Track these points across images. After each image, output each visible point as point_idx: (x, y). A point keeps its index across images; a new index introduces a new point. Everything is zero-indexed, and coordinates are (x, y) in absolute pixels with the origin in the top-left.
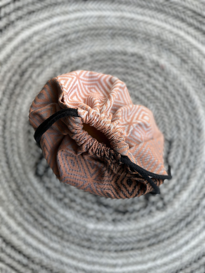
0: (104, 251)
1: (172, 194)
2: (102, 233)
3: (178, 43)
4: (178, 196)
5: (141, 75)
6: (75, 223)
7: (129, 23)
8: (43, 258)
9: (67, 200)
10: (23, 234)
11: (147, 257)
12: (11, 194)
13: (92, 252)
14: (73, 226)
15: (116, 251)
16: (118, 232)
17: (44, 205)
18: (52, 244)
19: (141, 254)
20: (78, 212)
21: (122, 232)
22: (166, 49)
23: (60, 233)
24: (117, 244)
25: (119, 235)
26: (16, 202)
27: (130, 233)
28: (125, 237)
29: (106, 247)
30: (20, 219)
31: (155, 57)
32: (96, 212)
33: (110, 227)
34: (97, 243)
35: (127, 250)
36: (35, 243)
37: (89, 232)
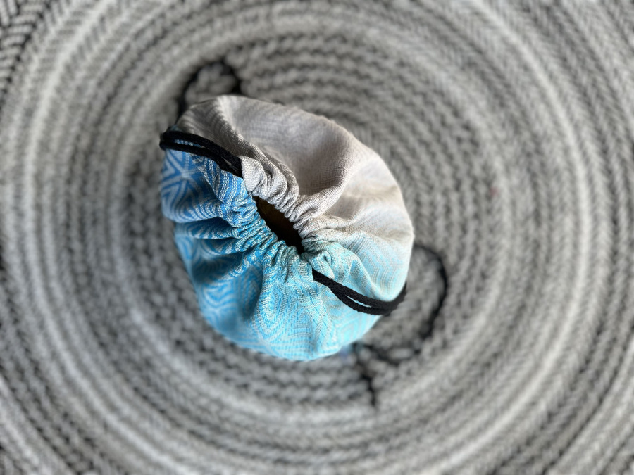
0: (119, 371)
1: (304, 393)
2: (142, 343)
3: (559, 180)
4: (310, 408)
5: (447, 170)
6: (118, 288)
7: (516, 69)
8: (24, 290)
9: (140, 243)
10: (29, 226)
11: (173, 445)
12: (68, 150)
13: (100, 354)
14: (112, 290)
15: (136, 390)
16: (168, 366)
17: (101, 215)
18: (54, 284)
19: (168, 433)
20: (140, 277)
21: (174, 372)
22: (529, 170)
23: (83, 280)
24: (148, 381)
25: (164, 371)
26: (64, 170)
27: (183, 387)
28: (169, 383)
29: (128, 368)
30: (46, 200)
31: (498, 165)
32: (166, 305)
33: (163, 348)
34: (121, 349)
35: (154, 405)
36: (32, 257)
37: (126, 322)
